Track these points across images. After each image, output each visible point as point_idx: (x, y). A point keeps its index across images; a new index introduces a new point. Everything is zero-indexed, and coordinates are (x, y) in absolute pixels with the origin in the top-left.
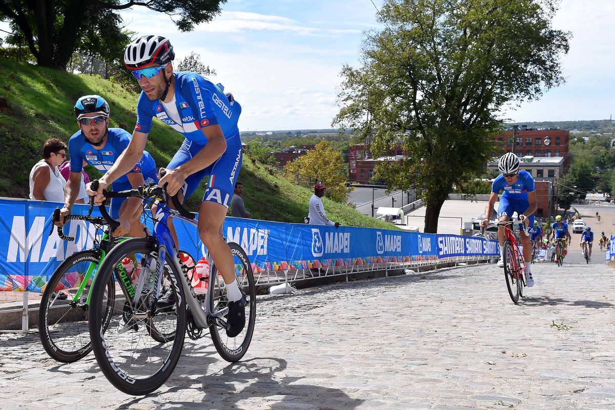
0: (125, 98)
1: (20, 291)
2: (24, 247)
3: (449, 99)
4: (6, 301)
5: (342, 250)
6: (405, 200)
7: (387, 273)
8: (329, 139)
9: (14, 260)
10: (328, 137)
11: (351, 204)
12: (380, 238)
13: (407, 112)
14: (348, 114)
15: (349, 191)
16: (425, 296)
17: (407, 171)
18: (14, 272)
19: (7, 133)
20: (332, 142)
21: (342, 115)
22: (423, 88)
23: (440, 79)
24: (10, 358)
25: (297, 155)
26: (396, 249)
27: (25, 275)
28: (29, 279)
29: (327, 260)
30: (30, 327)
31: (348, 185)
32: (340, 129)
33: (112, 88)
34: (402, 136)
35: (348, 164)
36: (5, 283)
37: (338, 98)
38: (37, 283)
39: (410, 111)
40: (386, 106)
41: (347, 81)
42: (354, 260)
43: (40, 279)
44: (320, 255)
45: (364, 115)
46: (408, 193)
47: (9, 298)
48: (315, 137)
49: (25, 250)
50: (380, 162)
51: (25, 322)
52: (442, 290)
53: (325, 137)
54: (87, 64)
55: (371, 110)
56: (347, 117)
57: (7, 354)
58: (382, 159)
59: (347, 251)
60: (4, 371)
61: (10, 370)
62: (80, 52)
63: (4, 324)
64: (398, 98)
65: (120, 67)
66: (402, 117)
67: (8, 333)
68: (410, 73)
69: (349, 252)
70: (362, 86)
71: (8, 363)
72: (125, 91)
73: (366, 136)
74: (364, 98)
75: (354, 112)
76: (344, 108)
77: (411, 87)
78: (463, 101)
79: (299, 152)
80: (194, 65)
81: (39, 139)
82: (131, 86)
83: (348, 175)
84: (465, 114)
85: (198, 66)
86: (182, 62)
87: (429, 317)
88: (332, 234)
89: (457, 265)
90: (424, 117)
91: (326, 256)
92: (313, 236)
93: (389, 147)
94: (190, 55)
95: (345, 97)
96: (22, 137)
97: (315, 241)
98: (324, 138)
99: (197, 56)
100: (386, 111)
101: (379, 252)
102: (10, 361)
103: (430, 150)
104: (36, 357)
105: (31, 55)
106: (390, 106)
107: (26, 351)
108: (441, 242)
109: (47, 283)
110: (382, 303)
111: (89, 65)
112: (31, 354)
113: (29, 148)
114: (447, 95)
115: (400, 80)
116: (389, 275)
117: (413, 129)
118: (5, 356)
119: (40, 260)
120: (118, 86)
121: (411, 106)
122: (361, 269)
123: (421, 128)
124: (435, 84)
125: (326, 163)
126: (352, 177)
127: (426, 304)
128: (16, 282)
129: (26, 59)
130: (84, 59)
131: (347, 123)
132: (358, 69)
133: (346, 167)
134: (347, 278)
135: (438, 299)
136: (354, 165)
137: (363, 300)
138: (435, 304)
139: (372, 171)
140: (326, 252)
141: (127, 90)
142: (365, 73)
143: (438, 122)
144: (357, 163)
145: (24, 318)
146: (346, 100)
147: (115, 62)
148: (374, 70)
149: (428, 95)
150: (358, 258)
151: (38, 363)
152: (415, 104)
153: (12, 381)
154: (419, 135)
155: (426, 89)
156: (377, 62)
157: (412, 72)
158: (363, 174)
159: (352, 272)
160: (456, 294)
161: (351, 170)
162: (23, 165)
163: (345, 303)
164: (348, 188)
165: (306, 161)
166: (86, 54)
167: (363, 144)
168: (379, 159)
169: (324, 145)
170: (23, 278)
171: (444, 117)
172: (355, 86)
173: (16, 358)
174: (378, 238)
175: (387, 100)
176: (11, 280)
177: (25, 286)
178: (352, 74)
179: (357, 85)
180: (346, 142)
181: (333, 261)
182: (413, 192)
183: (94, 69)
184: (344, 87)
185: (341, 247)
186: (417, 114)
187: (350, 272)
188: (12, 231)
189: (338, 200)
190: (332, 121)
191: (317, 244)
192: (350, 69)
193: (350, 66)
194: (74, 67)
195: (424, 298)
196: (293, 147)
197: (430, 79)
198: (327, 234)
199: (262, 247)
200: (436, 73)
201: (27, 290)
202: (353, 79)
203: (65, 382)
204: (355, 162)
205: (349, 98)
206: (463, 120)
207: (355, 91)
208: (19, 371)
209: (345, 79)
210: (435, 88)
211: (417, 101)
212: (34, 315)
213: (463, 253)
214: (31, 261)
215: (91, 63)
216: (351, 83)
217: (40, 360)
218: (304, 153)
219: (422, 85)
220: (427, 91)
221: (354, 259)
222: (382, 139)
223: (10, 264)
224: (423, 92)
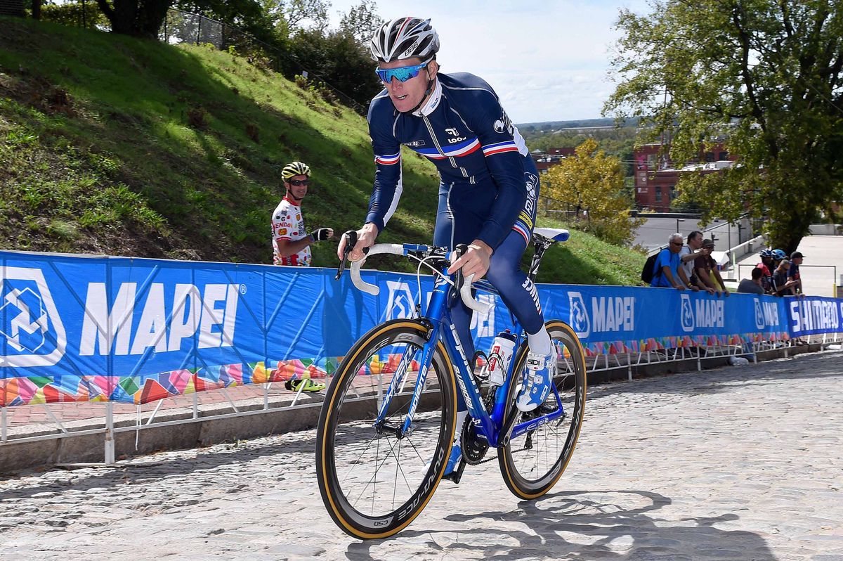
0: (254, 81)
1: (102, 400)
2: (105, 331)
3: (806, 63)
4: (79, 417)
5: (621, 326)
6: (735, 238)
7: (699, 364)
8: (599, 136)
9: (91, 352)
10: (597, 132)
11: (640, 247)
12: (687, 306)
13: (733, 87)
14: (631, 94)
15: (637, 225)
16: (761, 401)
17: (735, 188)
18: (89, 370)
19: (69, 146)
20: (605, 141)
21: (620, 95)
22: (759, 46)
23: (789, 29)
24: (92, 504)
25: (545, 165)
26: (715, 323)
27: (108, 375)
28: (115, 381)
29: (596, 344)
30: (117, 458)
31: (634, 215)
32: (617, 120)
33: (231, 64)
34: (726, 129)
35: (633, 177)
36: (78, 389)
37: (611, 67)
38: (126, 388)
39: (738, 86)
40: (696, 78)
41: (626, 37)
42: (643, 344)
43: (131, 382)
44: (585, 335)
45: (658, 94)
46: (740, 226)
47: (84, 412)
48: (575, 133)
49: (106, 336)
50: (687, 174)
51: (109, 449)
52: (792, 390)
53: (592, 133)
54: (191, 27)
55: (670, 85)
56: (628, 99)
57: (87, 499)
58: (692, 168)
59: (629, 327)
60: (85, 524)
61: (94, 521)
62: (180, 7)
63: (77, 453)
64: (715, 63)
65: (244, 29)
66: (724, 97)
67: (85, 467)
68: (736, 20)
69: (632, 330)
70: (652, 46)
71: (90, 511)
72: (253, 69)
73: (662, 130)
74: (656, 66)
75: (640, 89)
76: (623, 84)
77: (739, 45)
78: (831, 64)
79: (549, 159)
80: (367, 20)
81: (119, 154)
82: (264, 61)
83: (634, 196)
84: (836, 86)
85: (374, 22)
86: (347, 16)
87: (763, 435)
88: (603, 299)
89: (825, 349)
90: (763, 94)
91: (595, 337)
92: (571, 303)
93: (703, 147)
94: (360, 4)
95: (625, 64)
96: (92, 152)
97: (575, 313)
98: (590, 135)
99: (371, 5)
100: (696, 87)
101: (686, 329)
102: (93, 508)
103: (774, 151)
104: (132, 503)
105: (101, 15)
106: (703, 77)
107: (115, 493)
108: (796, 309)
109: (142, 387)
110: (686, 413)
111: (194, 27)
112: (123, 497)
113: (104, 170)
114: (803, 53)
115: (718, 33)
116: (703, 368)
117: (743, 116)
118: (85, 502)
119: (129, 352)
120: (243, 61)
121: (739, 77)
122: (653, 358)
123: (757, 114)
124: (782, 37)
125: (596, 178)
126: (641, 201)
127: (759, 414)
128: (95, 387)
129: (93, 23)
130: (186, 18)
131: (628, 109)
132: (646, 16)
133: (630, 183)
134: (630, 374)
135: (782, 406)
136: (644, 179)
137: (655, 410)
138: (775, 414)
139: (673, 189)
140: (595, 330)
141: (258, 66)
142: (657, 22)
143: (786, 102)
144: (648, 175)
145: (107, 443)
146: (626, 69)
147: (236, 21)
148: (674, 16)
149: (769, 56)
150: (649, 340)
151: (133, 511)
152: (746, 73)
153: (98, 537)
154: (755, 125)
155: (766, 46)
156: (678, 4)
157: (739, 17)
158: (660, 195)
159: (638, 364)
160: (813, 399)
161: (640, 189)
162: (95, 198)
163: (624, 415)
164: (633, 220)
165: (561, 175)
166: (188, 10)
167: (658, 143)
168: (685, 169)
169: (591, 146)
170: (105, 379)
171: (798, 93)
172: (640, 45)
173: (101, 504)
174: (683, 305)
175: (698, 67)
176: (87, 384)
177: (108, 394)
178: (636, 26)
179: (644, 44)
180: (630, 140)
181: (606, 346)
182: (747, 223)
183: (204, 33)
184: (622, 47)
185: (619, 322)
186: (750, 89)
187: (635, 362)
188: (86, 306)
189: (615, 241)
190: (602, 106)
191: (578, 316)
192: (632, 17)
193: (632, 12)
194: (171, 32)
195: (758, 404)
196: (538, 151)
197: (772, 29)
198: (594, 300)
199: (486, 324)
200: (782, 18)
201: (112, 398)
202: (637, 34)
203: (179, 538)
204: (644, 174)
205: (631, 66)
206: (832, 97)
207: (641, 54)
208: (107, 523)
209: (623, 34)
210: (782, 44)
211: (749, 67)
212: (122, 439)
213: (837, 326)
214: (116, 354)
215: (197, 24)
216: (632, 41)
217: (138, 507)
218: (556, 162)
219: (758, 39)
220: (766, 49)
221: (642, 341)
222: (690, 135)
223: (84, 359)
224: (760, 51)
